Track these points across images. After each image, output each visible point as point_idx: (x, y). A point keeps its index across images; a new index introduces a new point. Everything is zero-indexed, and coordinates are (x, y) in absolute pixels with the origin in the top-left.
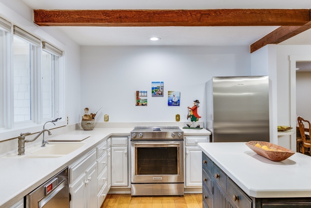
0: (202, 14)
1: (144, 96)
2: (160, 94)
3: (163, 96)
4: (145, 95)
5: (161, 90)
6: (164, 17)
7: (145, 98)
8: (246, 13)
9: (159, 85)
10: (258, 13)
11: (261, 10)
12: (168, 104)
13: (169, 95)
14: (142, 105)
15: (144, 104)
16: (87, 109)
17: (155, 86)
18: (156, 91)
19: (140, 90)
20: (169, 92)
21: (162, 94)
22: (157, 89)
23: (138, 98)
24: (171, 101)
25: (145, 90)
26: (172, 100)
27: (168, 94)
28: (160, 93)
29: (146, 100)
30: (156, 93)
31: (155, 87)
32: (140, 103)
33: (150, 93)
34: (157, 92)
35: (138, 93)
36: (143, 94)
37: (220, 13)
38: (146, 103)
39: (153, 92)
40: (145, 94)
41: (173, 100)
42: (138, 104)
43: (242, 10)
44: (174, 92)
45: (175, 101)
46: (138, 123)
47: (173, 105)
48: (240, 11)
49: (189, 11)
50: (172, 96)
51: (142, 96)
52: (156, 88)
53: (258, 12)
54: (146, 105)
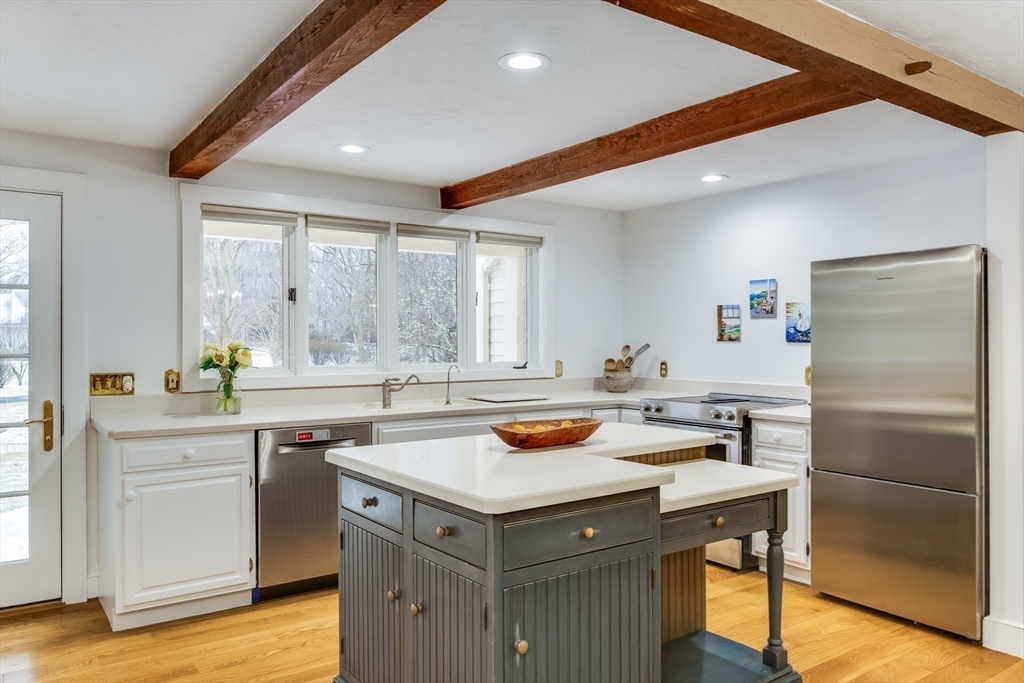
0: (628, 138)
1: (733, 318)
2: (767, 312)
3: (775, 317)
4: (736, 315)
5: (771, 301)
6: (574, 161)
7: (735, 322)
8: (703, 112)
9: (765, 288)
10: (727, 106)
11: (735, 94)
12: (788, 337)
13: (789, 314)
14: (730, 340)
15: (733, 337)
16: (627, 347)
17: (757, 290)
18: (758, 304)
19: (724, 304)
20: (787, 304)
21: (772, 312)
22: (761, 299)
23: (720, 323)
24: (792, 331)
25: (736, 303)
26: (794, 328)
27: (785, 309)
28: (768, 308)
29: (737, 328)
30: (759, 310)
31: (756, 294)
32: (726, 337)
33: (746, 311)
34: (763, 306)
35: (720, 308)
36: (730, 311)
37: (657, 127)
38: (737, 334)
39: (752, 307)
40: (736, 311)
41: (798, 328)
42: (721, 338)
43: (696, 107)
44: (799, 304)
45: (803, 330)
46: (721, 383)
47: (799, 341)
48: (693, 112)
49: (608, 137)
50: (795, 315)
51: (728, 318)
52: (759, 296)
53: (727, 102)
54: (737, 339)
